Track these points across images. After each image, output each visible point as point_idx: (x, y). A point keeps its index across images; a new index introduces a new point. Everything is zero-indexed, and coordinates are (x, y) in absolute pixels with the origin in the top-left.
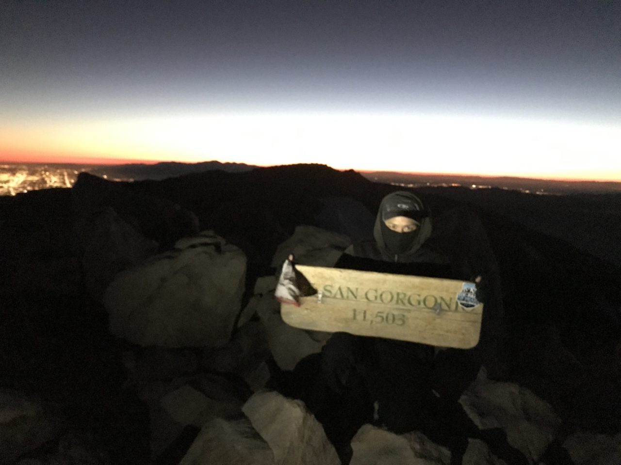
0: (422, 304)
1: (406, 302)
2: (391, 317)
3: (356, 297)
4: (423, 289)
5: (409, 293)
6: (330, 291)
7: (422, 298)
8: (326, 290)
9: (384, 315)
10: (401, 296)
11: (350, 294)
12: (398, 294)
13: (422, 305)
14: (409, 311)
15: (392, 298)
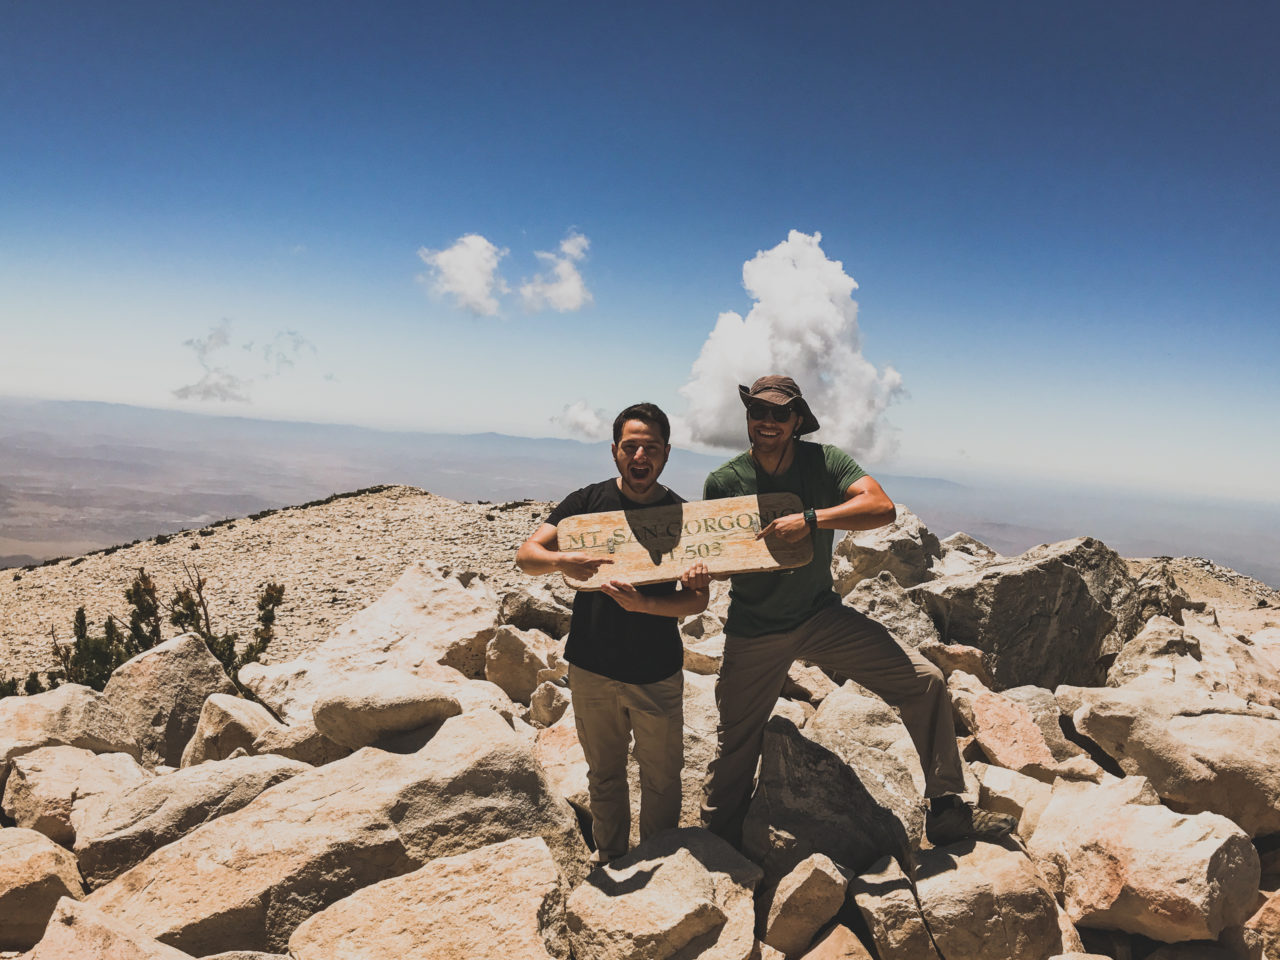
0: (736, 525)
1: (716, 527)
2: (703, 549)
3: (656, 536)
4: (731, 510)
5: (717, 519)
6: (621, 536)
7: (734, 520)
8: (615, 535)
9: (695, 548)
10: (710, 523)
11: (648, 534)
12: (705, 521)
13: (737, 527)
14: (724, 537)
15: (700, 527)
